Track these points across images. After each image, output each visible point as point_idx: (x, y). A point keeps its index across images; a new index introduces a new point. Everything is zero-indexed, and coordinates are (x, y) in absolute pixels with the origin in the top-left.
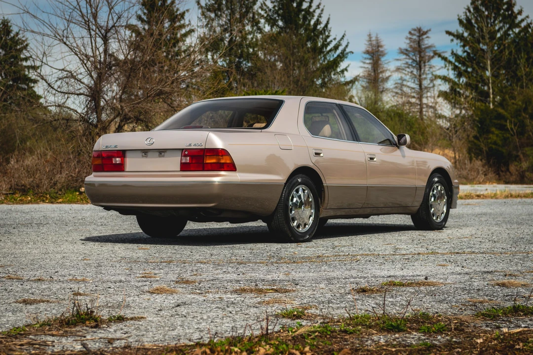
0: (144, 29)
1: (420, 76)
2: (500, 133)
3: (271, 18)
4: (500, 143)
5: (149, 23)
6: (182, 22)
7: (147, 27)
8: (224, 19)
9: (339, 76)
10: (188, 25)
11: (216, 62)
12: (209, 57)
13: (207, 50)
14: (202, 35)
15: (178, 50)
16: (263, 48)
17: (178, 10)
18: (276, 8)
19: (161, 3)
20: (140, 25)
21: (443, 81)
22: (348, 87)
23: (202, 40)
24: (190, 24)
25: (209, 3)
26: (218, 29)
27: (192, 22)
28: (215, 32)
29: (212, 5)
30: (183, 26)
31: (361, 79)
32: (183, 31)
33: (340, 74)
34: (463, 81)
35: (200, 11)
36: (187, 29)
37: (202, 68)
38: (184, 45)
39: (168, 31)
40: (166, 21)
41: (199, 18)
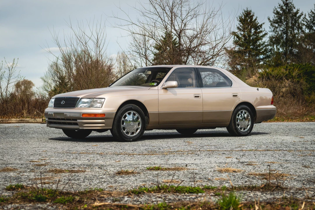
0: (241, 34)
3: (309, 26)
5: (243, 30)
6: (261, 30)
7: (242, 33)
8: (283, 27)
10: (263, 31)
11: (279, 49)
12: (275, 47)
13: (274, 44)
14: (271, 36)
15: (259, 44)
16: (304, 41)
17: (258, 23)
18: (312, 20)
19: (250, 21)
20: (238, 32)
23: (271, 38)
25: (275, 19)
27: (265, 29)
28: (278, 33)
29: (276, 20)
30: (261, 32)
32: (261, 34)
35: (270, 23)
36: (263, 33)
37: (271, 53)
38: (262, 41)
39: (253, 35)
40: (253, 29)
41: (270, 27)
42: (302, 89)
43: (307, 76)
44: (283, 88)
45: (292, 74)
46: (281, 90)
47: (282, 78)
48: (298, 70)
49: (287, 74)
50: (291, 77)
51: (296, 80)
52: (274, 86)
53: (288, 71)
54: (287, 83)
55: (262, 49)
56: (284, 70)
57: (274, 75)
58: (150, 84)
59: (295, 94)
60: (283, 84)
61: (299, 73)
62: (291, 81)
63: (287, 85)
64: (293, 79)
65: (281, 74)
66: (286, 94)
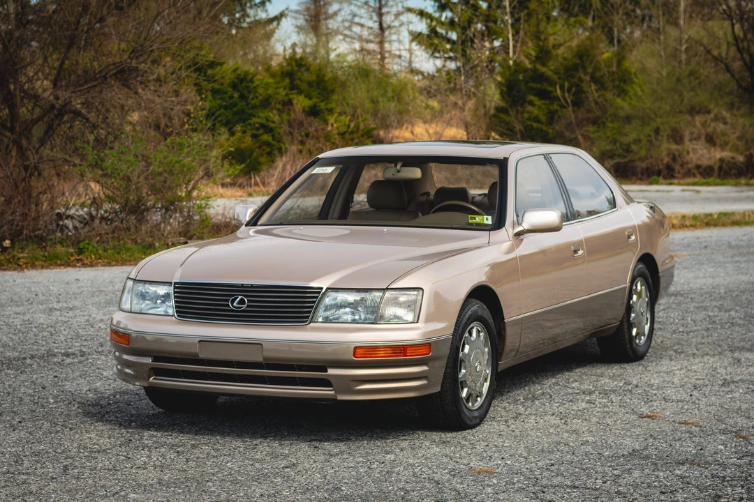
1: (380, 8)
2: (544, 104)
4: (543, 118)
9: (259, 10)
21: (419, 17)
22: (271, 27)
31: (290, 14)
33: (259, 7)
34: (446, 18)
58: (471, 222)
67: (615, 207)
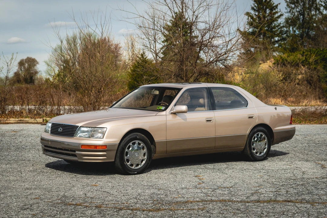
0: (255, 15)
5: (258, 11)
6: (276, 10)
7: (257, 14)
8: (300, 8)
10: (279, 12)
11: (295, 31)
12: (291, 29)
13: (290, 25)
14: (287, 17)
15: (275, 25)
16: (321, 23)
17: (274, 3)
20: (252, 12)
23: (287, 20)
24: (280, 11)
26: (296, 14)
27: (281, 10)
28: (294, 15)
30: (277, 12)
32: (276, 15)
35: (286, 4)
36: (279, 14)
37: (287, 35)
38: (277, 23)
39: (268, 16)
40: (268, 10)
41: (286, 8)
42: (319, 76)
43: (324, 62)
44: (299, 74)
45: (308, 60)
46: (297, 77)
47: (297, 65)
48: (315, 56)
49: (303, 61)
50: (308, 64)
51: (313, 67)
52: (289, 73)
53: (305, 56)
54: (303, 69)
55: (277, 30)
56: (301, 56)
57: (290, 61)
58: (157, 108)
59: (311, 82)
60: (299, 71)
61: (316, 59)
62: (308, 68)
63: (303, 72)
64: (310, 66)
65: (297, 60)
66: (302, 82)
67: (247, 107)
